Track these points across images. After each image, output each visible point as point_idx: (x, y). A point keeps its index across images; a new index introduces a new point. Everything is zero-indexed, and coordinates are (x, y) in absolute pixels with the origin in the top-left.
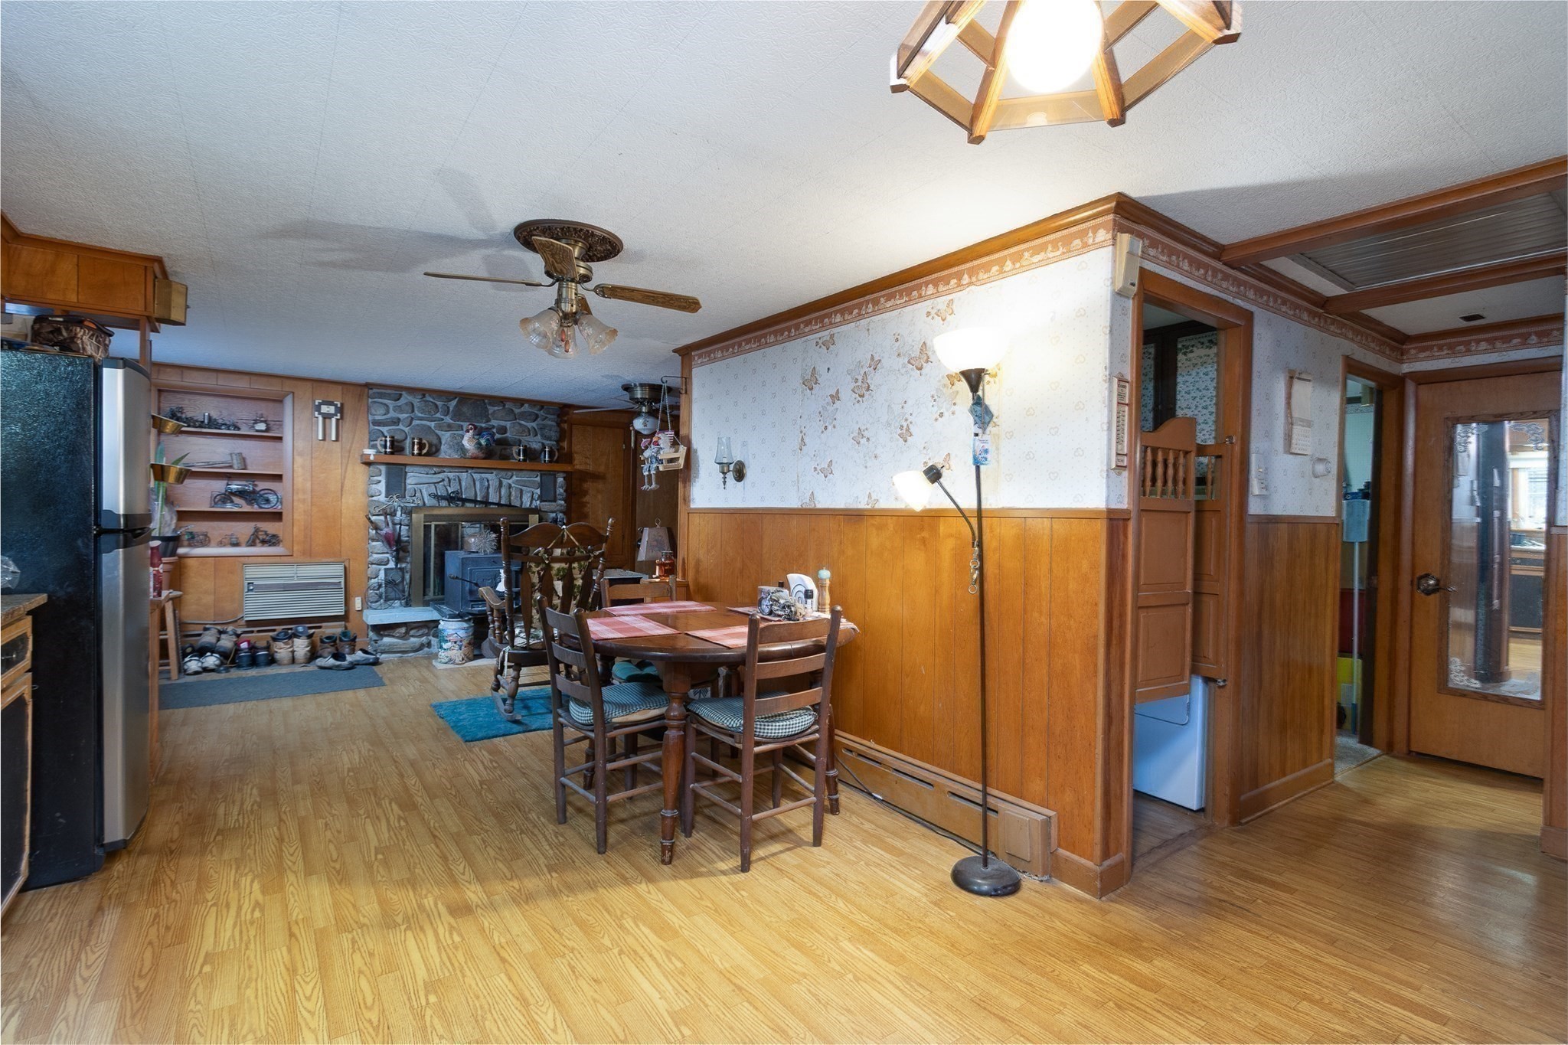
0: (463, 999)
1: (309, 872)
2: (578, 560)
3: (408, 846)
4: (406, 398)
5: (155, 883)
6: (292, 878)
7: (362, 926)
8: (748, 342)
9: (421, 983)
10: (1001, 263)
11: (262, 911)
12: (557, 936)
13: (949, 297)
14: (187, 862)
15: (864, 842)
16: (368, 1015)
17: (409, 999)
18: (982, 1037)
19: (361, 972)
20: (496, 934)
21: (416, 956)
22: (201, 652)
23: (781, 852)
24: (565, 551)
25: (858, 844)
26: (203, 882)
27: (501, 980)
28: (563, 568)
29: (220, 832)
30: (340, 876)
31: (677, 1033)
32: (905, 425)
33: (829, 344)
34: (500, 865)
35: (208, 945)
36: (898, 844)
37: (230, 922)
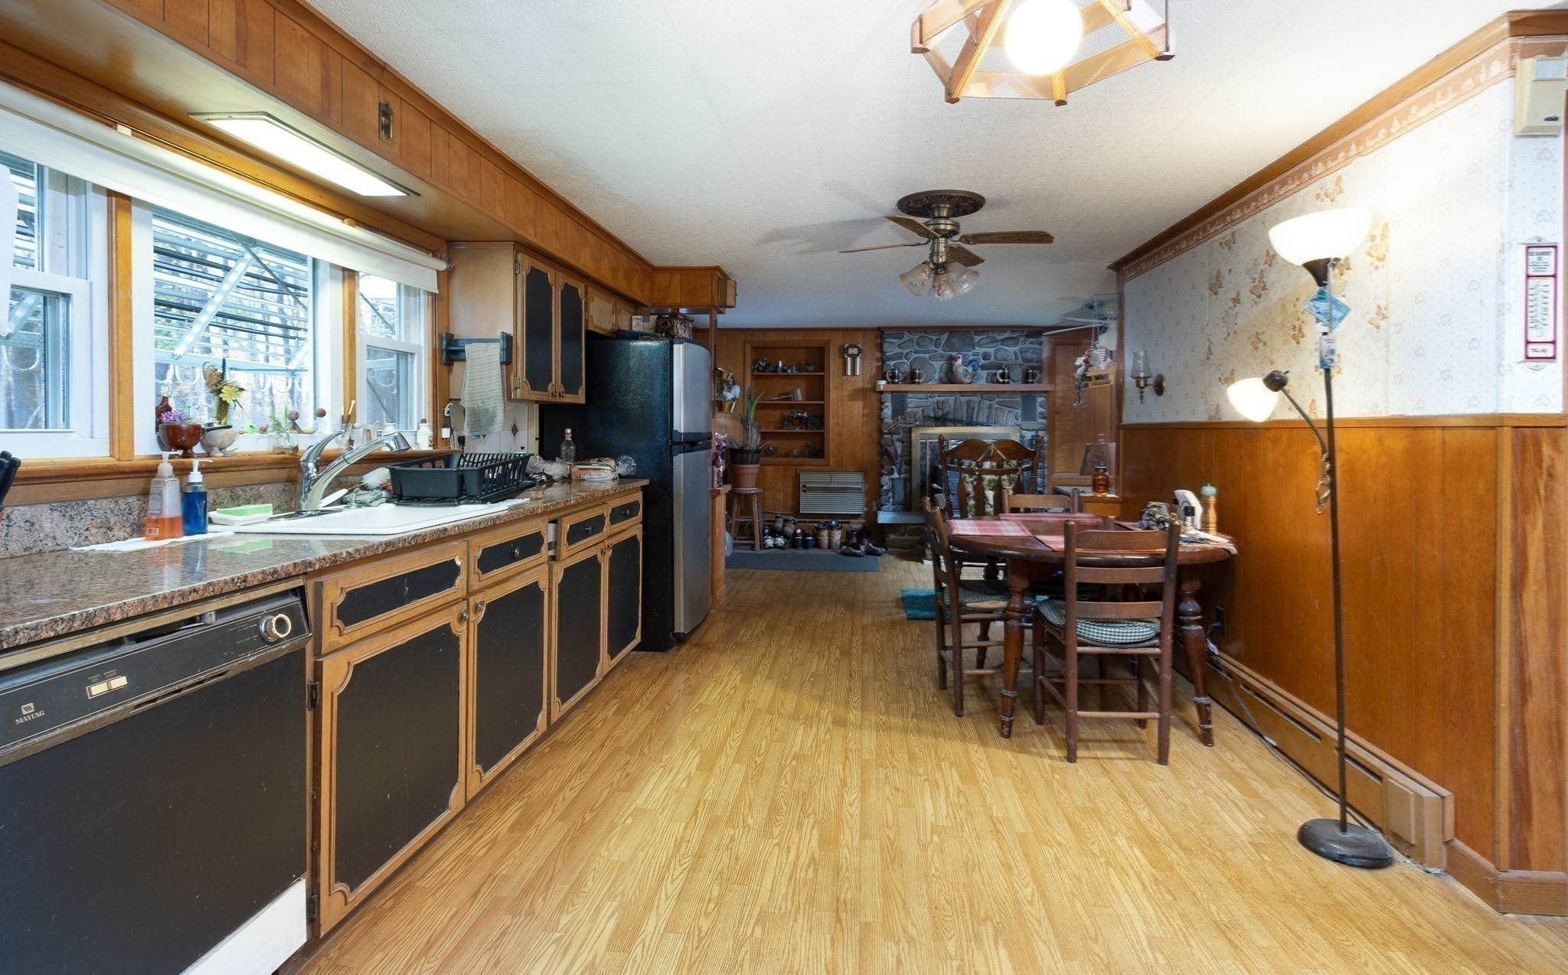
0: (810, 769)
1: (769, 677)
2: (1008, 472)
3: (831, 678)
4: (907, 336)
5: (695, 662)
6: (759, 677)
7: (780, 713)
8: (1166, 250)
9: (793, 753)
10: (1387, 124)
11: (735, 691)
12: (890, 756)
13: (1337, 174)
14: (713, 655)
15: (1220, 776)
16: (757, 758)
17: (782, 759)
18: (1195, 946)
19: (766, 737)
20: (853, 742)
21: (799, 739)
22: (774, 533)
23: (1120, 759)
24: (994, 464)
25: (1212, 775)
26: (716, 667)
27: (838, 768)
28: (994, 480)
29: (736, 644)
30: (784, 684)
31: (929, 837)
32: (1297, 324)
33: (1229, 244)
34: (882, 703)
35: (702, 700)
36: (1261, 787)
37: (718, 691)
